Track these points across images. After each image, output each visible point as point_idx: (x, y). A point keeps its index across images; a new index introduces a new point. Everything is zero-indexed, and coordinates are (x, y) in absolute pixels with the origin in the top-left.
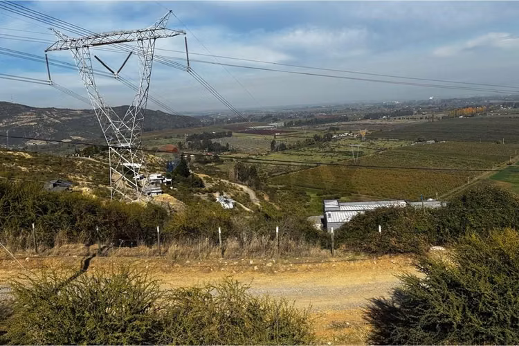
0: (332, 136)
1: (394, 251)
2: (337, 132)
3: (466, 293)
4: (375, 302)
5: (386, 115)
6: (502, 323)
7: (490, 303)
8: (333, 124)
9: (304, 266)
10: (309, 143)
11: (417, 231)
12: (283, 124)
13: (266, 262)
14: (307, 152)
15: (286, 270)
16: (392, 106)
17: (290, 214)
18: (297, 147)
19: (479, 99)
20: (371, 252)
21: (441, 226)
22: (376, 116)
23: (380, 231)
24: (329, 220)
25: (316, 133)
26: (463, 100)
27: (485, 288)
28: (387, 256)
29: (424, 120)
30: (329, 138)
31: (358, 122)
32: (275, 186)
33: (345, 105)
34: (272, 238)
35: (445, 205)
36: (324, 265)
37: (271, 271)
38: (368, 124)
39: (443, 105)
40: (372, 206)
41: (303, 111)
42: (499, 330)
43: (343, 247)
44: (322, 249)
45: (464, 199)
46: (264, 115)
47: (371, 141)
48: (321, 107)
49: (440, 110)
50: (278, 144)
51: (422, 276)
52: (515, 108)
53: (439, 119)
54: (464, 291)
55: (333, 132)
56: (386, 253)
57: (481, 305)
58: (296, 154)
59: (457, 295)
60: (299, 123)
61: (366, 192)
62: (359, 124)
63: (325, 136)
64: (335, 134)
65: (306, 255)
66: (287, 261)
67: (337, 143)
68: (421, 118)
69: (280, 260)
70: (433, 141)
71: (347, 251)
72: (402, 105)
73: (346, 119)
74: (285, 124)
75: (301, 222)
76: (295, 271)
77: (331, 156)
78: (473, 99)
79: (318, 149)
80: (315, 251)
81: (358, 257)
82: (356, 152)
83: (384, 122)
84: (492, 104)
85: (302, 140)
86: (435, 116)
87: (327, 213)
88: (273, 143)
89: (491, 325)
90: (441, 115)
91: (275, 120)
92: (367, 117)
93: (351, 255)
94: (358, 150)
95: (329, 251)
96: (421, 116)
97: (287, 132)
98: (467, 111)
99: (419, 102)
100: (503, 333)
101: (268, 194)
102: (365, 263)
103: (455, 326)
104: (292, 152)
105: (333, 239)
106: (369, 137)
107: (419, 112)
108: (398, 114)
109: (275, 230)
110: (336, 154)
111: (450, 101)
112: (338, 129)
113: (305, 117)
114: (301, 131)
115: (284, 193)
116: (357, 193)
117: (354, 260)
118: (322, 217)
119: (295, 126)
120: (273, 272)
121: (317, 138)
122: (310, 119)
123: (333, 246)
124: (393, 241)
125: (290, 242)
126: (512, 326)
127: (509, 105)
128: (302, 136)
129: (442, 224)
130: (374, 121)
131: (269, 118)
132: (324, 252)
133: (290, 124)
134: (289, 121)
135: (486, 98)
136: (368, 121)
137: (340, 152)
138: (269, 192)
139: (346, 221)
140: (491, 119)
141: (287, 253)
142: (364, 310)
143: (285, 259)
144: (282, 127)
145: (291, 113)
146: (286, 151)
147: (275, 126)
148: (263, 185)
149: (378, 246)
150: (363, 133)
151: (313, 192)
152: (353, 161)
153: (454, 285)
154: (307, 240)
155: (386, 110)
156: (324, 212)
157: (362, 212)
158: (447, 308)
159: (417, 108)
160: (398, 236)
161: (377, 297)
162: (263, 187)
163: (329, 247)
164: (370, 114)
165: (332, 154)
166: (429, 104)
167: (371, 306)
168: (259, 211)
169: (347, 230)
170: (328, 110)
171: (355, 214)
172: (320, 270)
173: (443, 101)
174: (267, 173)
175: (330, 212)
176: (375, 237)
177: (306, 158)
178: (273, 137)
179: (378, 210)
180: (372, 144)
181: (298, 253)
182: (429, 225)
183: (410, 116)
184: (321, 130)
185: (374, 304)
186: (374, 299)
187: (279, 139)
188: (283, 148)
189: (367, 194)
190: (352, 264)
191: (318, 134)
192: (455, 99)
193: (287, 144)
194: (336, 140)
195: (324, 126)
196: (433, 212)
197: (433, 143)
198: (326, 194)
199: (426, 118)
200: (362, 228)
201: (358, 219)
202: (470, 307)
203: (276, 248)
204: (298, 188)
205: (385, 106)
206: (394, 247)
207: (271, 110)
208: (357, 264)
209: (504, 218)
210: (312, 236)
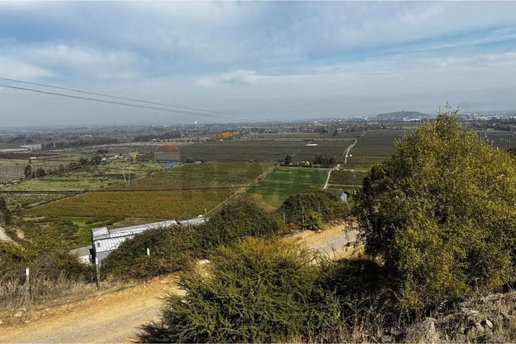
0: (101, 159)
1: (163, 272)
2: (106, 155)
3: (219, 301)
4: (144, 329)
5: (156, 137)
6: (248, 321)
7: (237, 306)
8: (101, 146)
9: (64, 307)
10: (74, 168)
11: (184, 249)
12: (39, 146)
13: (14, 312)
14: (71, 178)
15: (41, 317)
16: (161, 129)
17: (47, 251)
18: (60, 172)
19: (233, 125)
20: (141, 277)
21: (205, 241)
22: (146, 139)
23: (149, 254)
24: (98, 250)
25: (81, 156)
26: (222, 125)
27: (232, 292)
28: (157, 278)
29: (191, 143)
30: (97, 161)
31: (128, 144)
32: (31, 219)
33: (114, 127)
34: (22, 281)
35: (208, 220)
36: (88, 301)
37: (21, 322)
38: (139, 146)
39: (206, 130)
40: (139, 230)
41: (66, 132)
42: (246, 328)
43: (111, 277)
44: (87, 284)
45: (223, 214)
46: (14, 136)
47: (142, 164)
48: (87, 129)
49: (204, 134)
50: (34, 169)
51: (182, 293)
52: (260, 133)
53: (203, 142)
54: (216, 300)
55: (102, 155)
56: (156, 276)
57: (230, 310)
58: (58, 180)
59: (212, 305)
60: (61, 146)
61: (140, 215)
62: (129, 146)
63: (93, 159)
64: (104, 156)
65: (66, 295)
66: (42, 306)
67: (107, 166)
68: (188, 141)
69: (32, 307)
70: (200, 162)
71: (114, 281)
72: (171, 128)
73: (115, 141)
74: (43, 146)
75: (61, 257)
76: (53, 315)
77: (101, 180)
78: (229, 125)
79: (85, 173)
80: (78, 287)
81: (126, 285)
82: (127, 175)
83: (154, 144)
84: (243, 129)
85: (65, 164)
86: (201, 138)
87: (96, 243)
88: (28, 168)
89: (240, 325)
90: (205, 138)
91: (30, 142)
92: (137, 140)
93: (119, 284)
94: (130, 172)
95: (95, 284)
96: (188, 139)
97: (45, 155)
98: (226, 135)
99: (185, 126)
100: (249, 330)
101: (23, 230)
102: (135, 290)
103: (210, 334)
104: (54, 178)
105: (98, 271)
106: (140, 159)
107: (186, 135)
108: (167, 136)
109: (25, 272)
110: (106, 178)
111: (211, 125)
112: (107, 152)
113: (68, 139)
114: (65, 155)
115: (45, 226)
116: (130, 217)
117: (122, 289)
118: (91, 247)
119: (54, 148)
120: (23, 323)
121: (83, 162)
122: (74, 141)
123: (98, 278)
124: (162, 262)
125: (45, 283)
126: (256, 322)
127: (256, 130)
128: (66, 159)
129: (206, 239)
130: (143, 144)
131: (20, 139)
132: (88, 287)
133: (50, 146)
134: (49, 142)
135: (239, 124)
136: (138, 144)
137: (111, 175)
138: (23, 227)
139: (114, 248)
140: (244, 142)
141: (41, 297)
142: (133, 340)
143: (39, 304)
144: (38, 150)
145: (51, 134)
146: (46, 178)
147: (29, 149)
148: (15, 219)
149: (147, 269)
150: (134, 155)
151: (81, 221)
152: (124, 185)
153: (208, 296)
154: (68, 277)
155: (155, 133)
156: (93, 241)
157: (131, 238)
158: (202, 319)
159: (184, 131)
160: (167, 256)
161: (146, 323)
162: (15, 221)
163: (95, 280)
164: (140, 136)
165: (102, 178)
166: (193, 128)
167: (140, 333)
168: (5, 251)
169: (115, 257)
170: (95, 131)
171: (123, 240)
172: (84, 307)
173: (206, 125)
174: (20, 205)
175: (99, 241)
176: (144, 262)
177: (72, 183)
178: (26, 162)
179: (146, 232)
180: (143, 166)
181: (57, 294)
182: (194, 241)
183: (178, 139)
184: (88, 153)
185: (143, 331)
186: (143, 326)
187: (36, 164)
188: (41, 174)
189: (142, 217)
190: (120, 293)
191: (85, 157)
192: (216, 124)
193: (46, 169)
194: (105, 163)
195: (91, 149)
196: (198, 228)
197: (200, 164)
198: (97, 221)
199: (193, 141)
200: (131, 253)
201: (127, 245)
202: (222, 313)
203: (27, 293)
204: (62, 218)
205: (155, 129)
206: (163, 268)
207: (24, 131)
208: (126, 292)
209: (253, 226)
210: (75, 271)
